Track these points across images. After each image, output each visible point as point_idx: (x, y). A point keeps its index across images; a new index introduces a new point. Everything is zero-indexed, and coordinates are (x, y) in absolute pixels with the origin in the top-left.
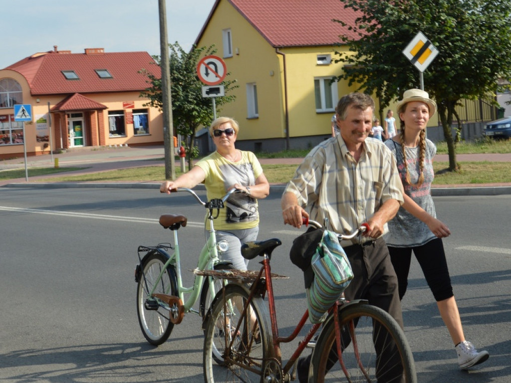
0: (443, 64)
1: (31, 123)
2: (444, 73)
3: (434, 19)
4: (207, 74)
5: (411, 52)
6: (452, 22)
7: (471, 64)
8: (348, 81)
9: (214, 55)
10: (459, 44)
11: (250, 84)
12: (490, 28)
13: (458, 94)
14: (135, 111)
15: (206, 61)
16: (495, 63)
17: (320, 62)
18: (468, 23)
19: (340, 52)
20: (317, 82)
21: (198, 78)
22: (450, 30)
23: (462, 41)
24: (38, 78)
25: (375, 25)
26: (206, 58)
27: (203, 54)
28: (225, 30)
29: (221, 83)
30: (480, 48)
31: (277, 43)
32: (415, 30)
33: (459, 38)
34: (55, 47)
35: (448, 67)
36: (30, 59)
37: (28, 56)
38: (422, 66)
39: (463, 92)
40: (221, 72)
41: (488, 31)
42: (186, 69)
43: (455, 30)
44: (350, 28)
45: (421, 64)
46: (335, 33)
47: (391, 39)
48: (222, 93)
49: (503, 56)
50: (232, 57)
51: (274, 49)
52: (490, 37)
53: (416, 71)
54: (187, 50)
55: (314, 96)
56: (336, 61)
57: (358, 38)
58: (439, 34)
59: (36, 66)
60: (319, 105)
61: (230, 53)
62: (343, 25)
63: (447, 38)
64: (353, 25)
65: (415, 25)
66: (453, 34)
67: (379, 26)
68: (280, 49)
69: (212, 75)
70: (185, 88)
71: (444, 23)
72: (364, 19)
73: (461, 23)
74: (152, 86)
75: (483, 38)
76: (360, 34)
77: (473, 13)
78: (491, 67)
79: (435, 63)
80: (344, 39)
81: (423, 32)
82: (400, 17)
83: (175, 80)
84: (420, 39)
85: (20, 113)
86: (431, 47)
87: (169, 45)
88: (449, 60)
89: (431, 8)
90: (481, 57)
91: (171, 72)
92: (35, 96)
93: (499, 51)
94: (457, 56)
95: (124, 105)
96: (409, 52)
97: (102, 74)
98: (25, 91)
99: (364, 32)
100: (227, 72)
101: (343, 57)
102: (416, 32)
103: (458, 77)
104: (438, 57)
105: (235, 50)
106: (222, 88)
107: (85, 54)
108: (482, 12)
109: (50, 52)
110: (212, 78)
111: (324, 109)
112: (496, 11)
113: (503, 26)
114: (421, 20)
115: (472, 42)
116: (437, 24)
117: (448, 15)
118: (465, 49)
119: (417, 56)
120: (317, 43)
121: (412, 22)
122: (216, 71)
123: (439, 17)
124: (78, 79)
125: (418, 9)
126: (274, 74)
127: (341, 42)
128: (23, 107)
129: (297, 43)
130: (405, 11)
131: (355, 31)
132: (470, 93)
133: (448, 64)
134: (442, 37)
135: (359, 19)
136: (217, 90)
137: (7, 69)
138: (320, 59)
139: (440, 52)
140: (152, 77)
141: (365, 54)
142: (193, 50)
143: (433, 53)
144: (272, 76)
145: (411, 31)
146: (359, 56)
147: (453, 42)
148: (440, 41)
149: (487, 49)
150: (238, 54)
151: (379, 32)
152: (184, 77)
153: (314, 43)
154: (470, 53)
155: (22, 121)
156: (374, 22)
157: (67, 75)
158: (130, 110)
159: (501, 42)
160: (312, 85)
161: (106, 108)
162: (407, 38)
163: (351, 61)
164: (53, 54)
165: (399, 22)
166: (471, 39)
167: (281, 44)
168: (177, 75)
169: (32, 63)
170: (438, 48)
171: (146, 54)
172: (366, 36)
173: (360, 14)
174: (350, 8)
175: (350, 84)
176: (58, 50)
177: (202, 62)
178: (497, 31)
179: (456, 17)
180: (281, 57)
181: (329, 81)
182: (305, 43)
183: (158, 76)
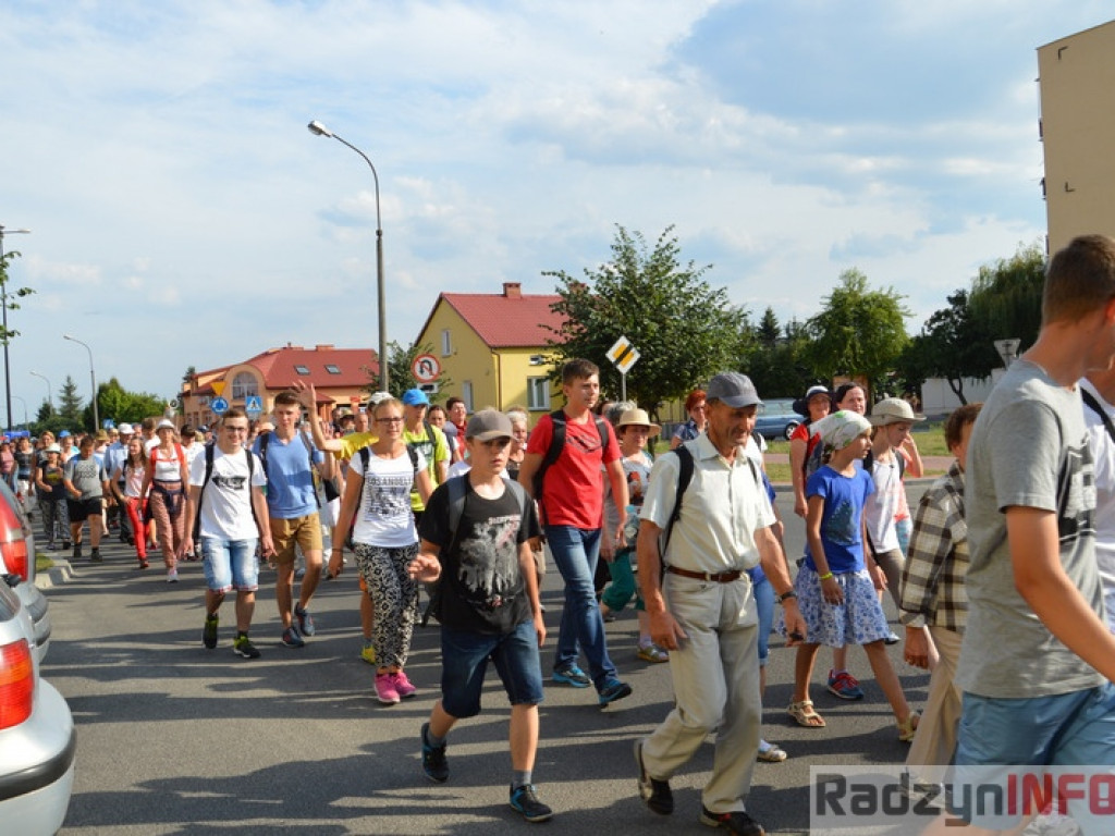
0: (644, 367)
1: (265, 414)
2: (645, 376)
3: (637, 324)
4: (422, 372)
5: (614, 355)
6: (655, 327)
7: (671, 368)
8: (554, 382)
9: (431, 353)
10: (660, 348)
11: (466, 382)
12: (691, 334)
13: (659, 396)
14: (361, 405)
15: (422, 360)
16: (695, 367)
17: (534, 362)
18: (669, 328)
19: (546, 354)
20: (529, 381)
21: (414, 376)
22: (652, 335)
23: (663, 345)
24: (272, 373)
25: (582, 329)
26: (423, 356)
27: (421, 352)
28: (444, 330)
29: (434, 380)
30: (681, 353)
31: (492, 343)
32: (619, 334)
33: (660, 342)
34: (290, 344)
35: (650, 370)
36: (266, 354)
37: (264, 351)
38: (624, 368)
39: (663, 395)
40: (435, 371)
41: (689, 337)
42: (404, 367)
43: (657, 335)
44: (556, 332)
45: (624, 366)
46: (542, 336)
47: (595, 342)
48: (435, 391)
49: (703, 361)
50: (449, 356)
51: (489, 350)
52: (690, 342)
53: (619, 374)
54: (406, 348)
55: (526, 396)
56: (544, 363)
57: (564, 342)
58: (642, 338)
59: (271, 361)
60: (531, 404)
61: (448, 350)
62: (550, 329)
63: (649, 342)
64: (559, 328)
65: (617, 330)
66: (654, 338)
67: (585, 330)
68: (495, 349)
69: (426, 373)
70: (402, 385)
71: (645, 328)
72: (571, 323)
73: (663, 328)
74: (371, 381)
75: (684, 343)
76: (566, 338)
77: (675, 319)
78: (691, 371)
79: (637, 365)
80: (550, 342)
81: (627, 336)
82: (604, 321)
83: (394, 377)
84: (623, 342)
85: (251, 405)
86: (633, 350)
87: (388, 344)
88: (650, 363)
89: (633, 313)
90: (682, 361)
91: (390, 371)
92: (269, 389)
93: (699, 355)
94: (657, 360)
95: (352, 399)
96: (611, 355)
97: (331, 369)
98: (261, 385)
99: (569, 336)
100: (442, 370)
101: (550, 359)
102: (620, 336)
103: (659, 380)
104: (640, 360)
105: (452, 350)
106: (436, 385)
107: (317, 350)
108: (684, 318)
109: (285, 348)
110: (426, 376)
111: (536, 407)
112: (698, 318)
113: (705, 332)
114: (625, 325)
115: (673, 347)
116: (639, 329)
117: (652, 320)
118: (666, 353)
119: (620, 359)
120: (531, 344)
121: (615, 326)
122: (430, 369)
123: (642, 322)
124: (309, 374)
125: (621, 313)
126: (489, 373)
127: (546, 343)
128: (254, 399)
129: (512, 344)
130: (610, 316)
131: (561, 335)
132: (670, 395)
133: (650, 367)
134: (644, 341)
135: (564, 324)
136: (431, 387)
137: (246, 363)
138: (533, 359)
139: (642, 355)
140: (372, 373)
141: (570, 355)
142: (411, 351)
143: (635, 356)
144: (488, 374)
145: (614, 334)
146: (565, 357)
147: (654, 346)
148: (642, 345)
149: (688, 354)
150: (456, 354)
151: (585, 335)
152: (402, 373)
153: (527, 343)
154: (671, 357)
155: (253, 412)
156: (581, 326)
157: (300, 370)
158: (356, 404)
159: (701, 348)
160: (524, 385)
161: (334, 401)
162: (610, 341)
163: (557, 363)
164: (288, 350)
165: (601, 326)
166: (672, 343)
167: (496, 344)
168: (395, 372)
169: (267, 358)
170: (640, 352)
171: (371, 352)
172: (571, 339)
173: (567, 318)
174: (558, 313)
175: (556, 385)
176: (292, 346)
177: (417, 360)
178: (698, 336)
179: (659, 322)
180: (495, 357)
181: (540, 381)
182: (519, 344)
183: (377, 373)
